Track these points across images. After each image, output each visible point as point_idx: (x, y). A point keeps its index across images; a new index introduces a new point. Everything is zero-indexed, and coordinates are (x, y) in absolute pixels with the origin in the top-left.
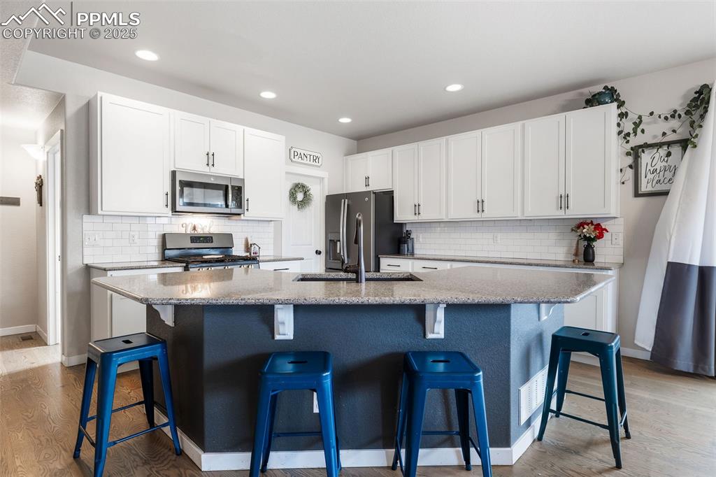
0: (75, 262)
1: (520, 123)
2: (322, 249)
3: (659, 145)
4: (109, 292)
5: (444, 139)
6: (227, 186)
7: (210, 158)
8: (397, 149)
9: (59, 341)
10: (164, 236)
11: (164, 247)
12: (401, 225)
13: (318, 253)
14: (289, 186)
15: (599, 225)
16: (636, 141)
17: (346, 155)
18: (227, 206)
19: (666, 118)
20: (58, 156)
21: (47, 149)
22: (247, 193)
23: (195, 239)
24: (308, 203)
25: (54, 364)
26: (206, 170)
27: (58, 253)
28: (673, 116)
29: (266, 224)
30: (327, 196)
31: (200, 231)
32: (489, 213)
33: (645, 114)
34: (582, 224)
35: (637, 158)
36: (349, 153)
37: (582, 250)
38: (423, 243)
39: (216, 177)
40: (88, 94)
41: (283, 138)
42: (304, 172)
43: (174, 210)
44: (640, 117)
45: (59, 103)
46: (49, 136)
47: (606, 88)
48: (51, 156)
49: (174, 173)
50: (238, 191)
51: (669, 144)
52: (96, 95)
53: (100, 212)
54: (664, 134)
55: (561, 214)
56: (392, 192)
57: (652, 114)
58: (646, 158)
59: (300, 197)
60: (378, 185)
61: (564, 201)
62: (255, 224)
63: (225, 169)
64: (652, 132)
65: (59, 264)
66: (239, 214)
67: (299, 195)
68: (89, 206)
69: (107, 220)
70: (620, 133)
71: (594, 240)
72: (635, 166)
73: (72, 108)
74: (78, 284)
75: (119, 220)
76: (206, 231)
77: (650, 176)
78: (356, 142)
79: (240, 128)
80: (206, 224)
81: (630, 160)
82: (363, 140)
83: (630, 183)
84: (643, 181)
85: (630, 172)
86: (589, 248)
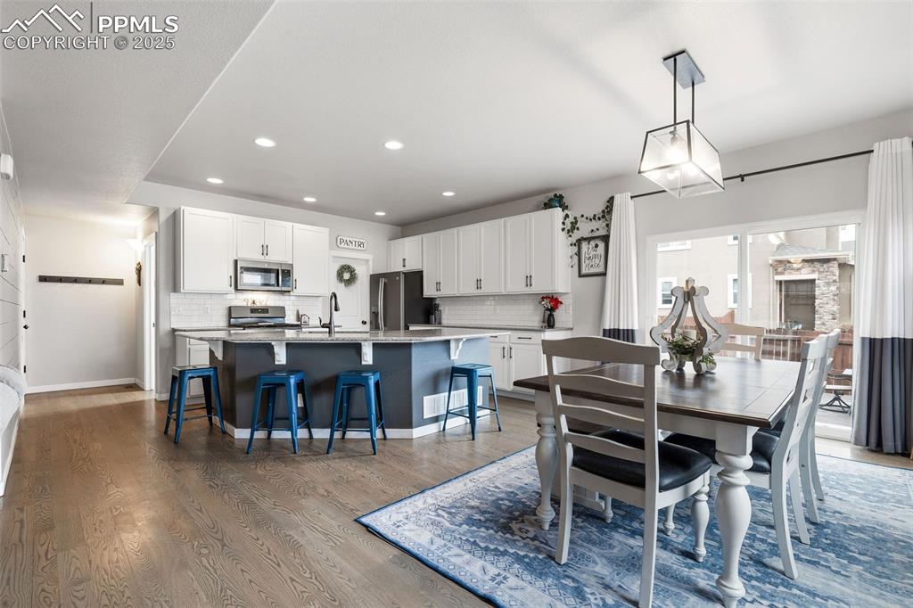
0: (165, 327)
1: (503, 219)
2: (368, 320)
3: (590, 239)
4: (188, 339)
5: (456, 229)
6: (278, 270)
7: (265, 250)
8: (426, 236)
9: (153, 387)
10: (230, 307)
11: (230, 317)
12: (431, 300)
13: (364, 323)
14: (336, 267)
15: (556, 299)
16: (577, 235)
17: (390, 240)
18: (278, 285)
19: (591, 220)
20: (153, 248)
21: (146, 242)
22: (296, 274)
23: (254, 310)
24: (354, 282)
25: (150, 400)
26: (262, 258)
27: (153, 321)
28: (594, 218)
29: (316, 299)
30: (371, 276)
31: (258, 304)
32: (485, 290)
33: (579, 216)
34: (543, 298)
35: (579, 248)
36: (394, 238)
37: (546, 317)
38: (448, 315)
39: (269, 263)
40: (174, 206)
41: (326, 230)
42: (350, 256)
43: (236, 289)
44: (575, 218)
45: (154, 213)
46: (147, 234)
47: (555, 195)
48: (147, 248)
49: (236, 261)
50: (287, 273)
51: (596, 238)
52: (180, 209)
53: (182, 291)
54: (592, 231)
55: (527, 290)
56: (422, 272)
57: (582, 216)
58: (584, 245)
59: (347, 276)
60: (412, 266)
61: (529, 280)
62: (306, 299)
63: (276, 257)
64: (585, 229)
65: (153, 329)
66: (289, 292)
67: (346, 274)
68: (175, 287)
69: (187, 296)
70: (563, 230)
71: (554, 310)
72: (579, 254)
73: (163, 216)
74: (167, 343)
75: (196, 297)
76: (263, 304)
77: (587, 262)
78: (400, 228)
79: (291, 224)
80: (264, 299)
81: (575, 249)
82: (406, 226)
83: (576, 267)
84: (584, 265)
85: (576, 258)
86: (551, 316)
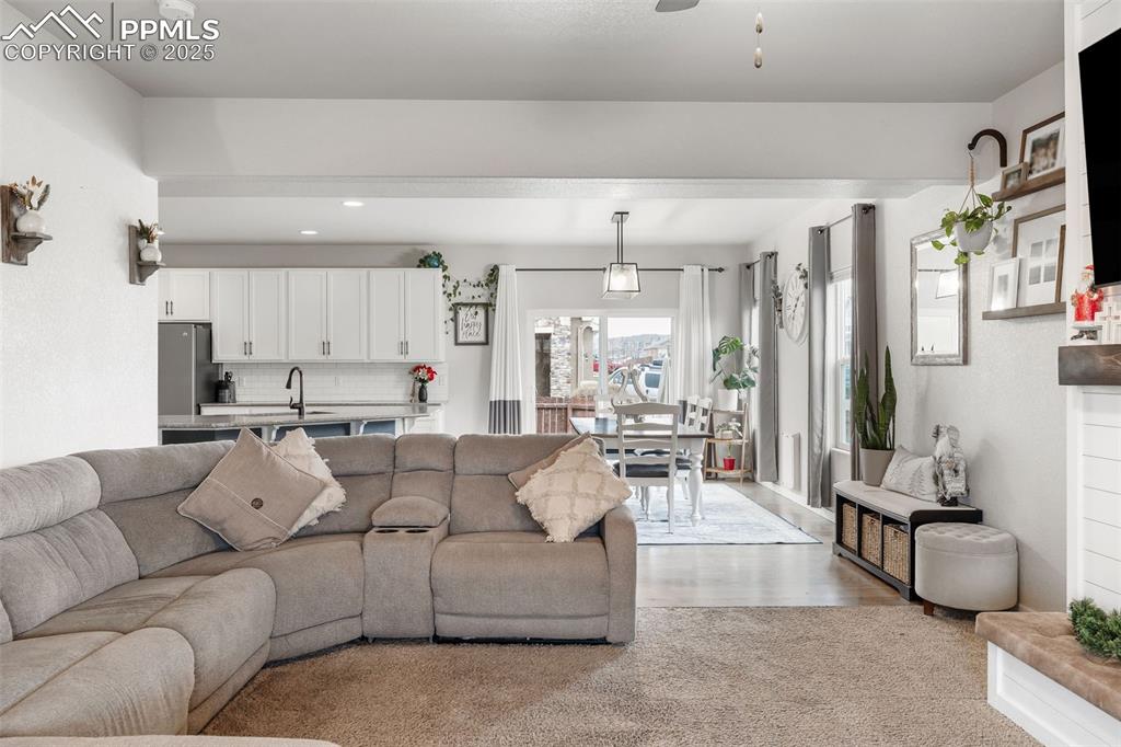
3: (471, 305)
12: (221, 365)
15: (430, 368)
16: (455, 300)
19: (474, 286)
28: (478, 285)
33: (461, 280)
34: (417, 368)
35: (456, 313)
37: (417, 390)
38: (245, 388)
44: (458, 282)
47: (434, 252)
51: (477, 305)
54: (473, 297)
55: (401, 359)
56: (210, 324)
57: (465, 281)
58: (462, 313)
61: (404, 347)
64: (466, 294)
70: (445, 293)
71: (426, 382)
72: (455, 320)
77: (465, 329)
81: (451, 314)
83: (452, 333)
84: (461, 333)
85: (452, 324)
86: (422, 389)
